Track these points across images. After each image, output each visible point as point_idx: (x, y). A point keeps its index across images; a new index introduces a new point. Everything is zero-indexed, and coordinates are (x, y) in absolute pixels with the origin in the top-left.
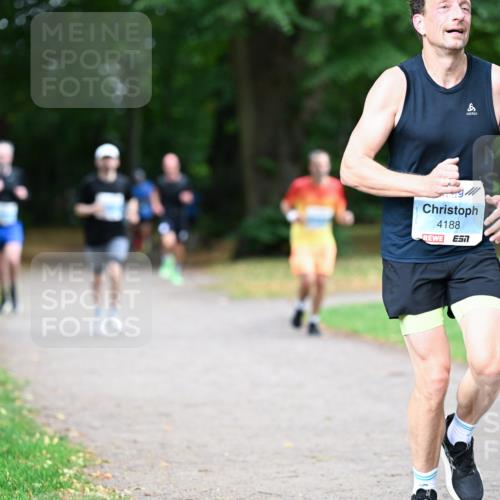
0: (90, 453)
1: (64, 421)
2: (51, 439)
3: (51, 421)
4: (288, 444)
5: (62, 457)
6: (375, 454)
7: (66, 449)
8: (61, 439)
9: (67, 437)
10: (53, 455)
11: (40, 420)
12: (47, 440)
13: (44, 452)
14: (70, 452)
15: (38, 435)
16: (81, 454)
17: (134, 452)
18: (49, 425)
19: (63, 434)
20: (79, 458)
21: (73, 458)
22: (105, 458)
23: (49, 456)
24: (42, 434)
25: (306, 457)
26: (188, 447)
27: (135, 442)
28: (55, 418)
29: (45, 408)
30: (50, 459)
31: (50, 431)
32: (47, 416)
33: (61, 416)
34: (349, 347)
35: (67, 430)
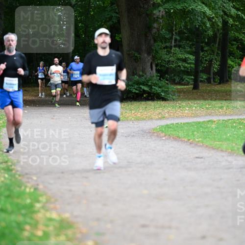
1: (36, 181)
2: (30, 188)
3: (30, 180)
4: (145, 192)
9: (38, 188)
11: (24, 180)
12: (28, 190)
15: (23, 188)
16: (44, 197)
17: (70, 195)
18: (28, 182)
19: (36, 187)
21: (41, 199)
22: (56, 198)
24: (26, 187)
27: (70, 191)
28: (32, 179)
29: (27, 174)
31: (29, 185)
32: (28, 178)
33: (35, 178)
34: (175, 144)
35: (38, 185)
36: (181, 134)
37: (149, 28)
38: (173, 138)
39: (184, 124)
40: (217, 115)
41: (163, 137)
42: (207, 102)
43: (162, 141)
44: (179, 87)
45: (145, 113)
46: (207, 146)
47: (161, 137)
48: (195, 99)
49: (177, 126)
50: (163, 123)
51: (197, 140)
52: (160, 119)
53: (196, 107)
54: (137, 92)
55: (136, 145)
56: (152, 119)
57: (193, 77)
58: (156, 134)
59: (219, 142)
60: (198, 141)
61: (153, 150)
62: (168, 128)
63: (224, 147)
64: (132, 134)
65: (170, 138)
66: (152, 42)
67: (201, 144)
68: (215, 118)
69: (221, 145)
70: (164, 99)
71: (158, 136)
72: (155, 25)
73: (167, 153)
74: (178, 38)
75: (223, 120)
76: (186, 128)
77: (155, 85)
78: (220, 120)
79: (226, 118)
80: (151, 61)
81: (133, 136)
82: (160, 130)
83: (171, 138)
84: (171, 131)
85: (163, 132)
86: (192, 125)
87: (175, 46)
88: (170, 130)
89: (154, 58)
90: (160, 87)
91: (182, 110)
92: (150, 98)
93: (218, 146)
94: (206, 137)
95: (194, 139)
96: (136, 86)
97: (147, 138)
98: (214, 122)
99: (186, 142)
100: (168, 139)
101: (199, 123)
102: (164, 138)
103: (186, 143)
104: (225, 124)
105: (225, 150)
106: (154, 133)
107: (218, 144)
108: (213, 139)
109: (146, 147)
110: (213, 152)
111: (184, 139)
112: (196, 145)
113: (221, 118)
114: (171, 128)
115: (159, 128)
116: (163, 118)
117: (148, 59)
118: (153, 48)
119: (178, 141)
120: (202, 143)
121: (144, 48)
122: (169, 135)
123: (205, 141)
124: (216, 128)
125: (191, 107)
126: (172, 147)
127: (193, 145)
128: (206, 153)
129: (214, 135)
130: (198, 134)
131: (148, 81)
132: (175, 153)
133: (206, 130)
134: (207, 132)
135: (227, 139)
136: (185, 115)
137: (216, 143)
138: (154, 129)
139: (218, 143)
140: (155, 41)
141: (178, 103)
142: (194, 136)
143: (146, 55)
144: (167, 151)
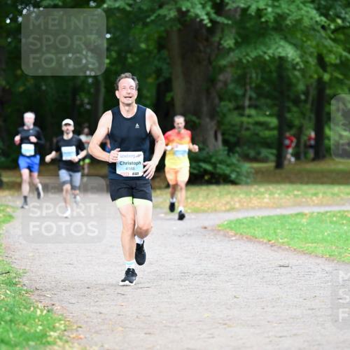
0: (69, 321)
1: (51, 299)
2: (42, 311)
3: (42, 298)
4: (207, 315)
5: (49, 324)
6: (268, 322)
7: (51, 318)
8: (48, 311)
9: (52, 310)
10: (43, 322)
11: (34, 298)
12: (39, 312)
13: (37, 320)
14: (55, 320)
15: (32, 309)
16: (62, 322)
17: (100, 320)
19: (50, 308)
20: (61, 324)
21: (57, 325)
22: (79, 325)
23: (40, 323)
24: (36, 308)
25: (220, 323)
26: (137, 317)
27: (100, 313)
28: (44, 296)
30: (41, 325)
32: (39, 295)
33: (49, 295)
34: (250, 247)
35: (53, 305)
36: (258, 233)
37: (212, 81)
38: (247, 238)
39: (262, 218)
40: (309, 205)
41: (232, 236)
42: (295, 186)
43: (231, 242)
44: (256, 165)
45: (207, 202)
46: (295, 249)
47: (229, 237)
48: (278, 182)
49: (253, 222)
50: (233, 216)
51: (280, 241)
52: (228, 211)
53: (279, 194)
54: (195, 172)
55: (194, 249)
56: (216, 211)
57: (274, 151)
58: (222, 233)
59: (312, 243)
60: (283, 243)
61: (218, 256)
62: (240, 223)
63: (320, 251)
64: (189, 233)
65: (242, 238)
66: (217, 100)
67: (287, 247)
68: (306, 210)
69: (316, 247)
70: (233, 183)
71: (225, 236)
72: (221, 77)
73: (238, 259)
74: (254, 95)
75: (318, 213)
76: (265, 224)
77: (222, 162)
78: (313, 213)
79: (322, 210)
80: (215, 128)
81: (190, 235)
82: (229, 227)
83: (244, 238)
84: (244, 228)
85: (232, 229)
86: (274, 220)
87: (250, 106)
88: (242, 226)
89: (220, 124)
90: (228, 166)
91: (259, 198)
92: (214, 181)
93: (311, 249)
94: (294, 237)
95: (278, 240)
96: (194, 164)
97: (209, 238)
98: (306, 215)
99: (266, 243)
100: (239, 239)
101: (284, 216)
102: (234, 238)
103: (264, 246)
104: (321, 218)
105: (320, 255)
106: (220, 230)
107: (311, 247)
108: (304, 240)
109: (207, 251)
110: (304, 258)
111: (261, 240)
112: (280, 247)
113: (316, 210)
114: (243, 223)
115: (227, 224)
116: (232, 209)
117: (211, 125)
118: (218, 109)
119: (254, 243)
120: (289, 245)
121: (205, 109)
122: (241, 234)
123: (292, 242)
124: (309, 224)
125: (272, 194)
126: (245, 251)
127: (275, 248)
128: (293, 260)
129: (306, 234)
130: (283, 233)
131: (211, 157)
132: (249, 260)
133: (295, 227)
134: (295, 230)
135: (324, 240)
136: (263, 205)
137: (307, 245)
138: (219, 226)
139: (310, 245)
140: (221, 99)
141: (254, 189)
142: (277, 236)
143: (208, 120)
144: (238, 257)
